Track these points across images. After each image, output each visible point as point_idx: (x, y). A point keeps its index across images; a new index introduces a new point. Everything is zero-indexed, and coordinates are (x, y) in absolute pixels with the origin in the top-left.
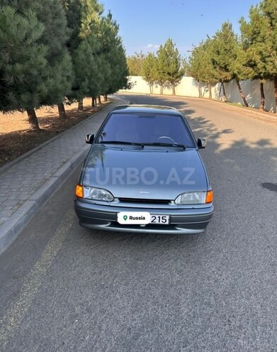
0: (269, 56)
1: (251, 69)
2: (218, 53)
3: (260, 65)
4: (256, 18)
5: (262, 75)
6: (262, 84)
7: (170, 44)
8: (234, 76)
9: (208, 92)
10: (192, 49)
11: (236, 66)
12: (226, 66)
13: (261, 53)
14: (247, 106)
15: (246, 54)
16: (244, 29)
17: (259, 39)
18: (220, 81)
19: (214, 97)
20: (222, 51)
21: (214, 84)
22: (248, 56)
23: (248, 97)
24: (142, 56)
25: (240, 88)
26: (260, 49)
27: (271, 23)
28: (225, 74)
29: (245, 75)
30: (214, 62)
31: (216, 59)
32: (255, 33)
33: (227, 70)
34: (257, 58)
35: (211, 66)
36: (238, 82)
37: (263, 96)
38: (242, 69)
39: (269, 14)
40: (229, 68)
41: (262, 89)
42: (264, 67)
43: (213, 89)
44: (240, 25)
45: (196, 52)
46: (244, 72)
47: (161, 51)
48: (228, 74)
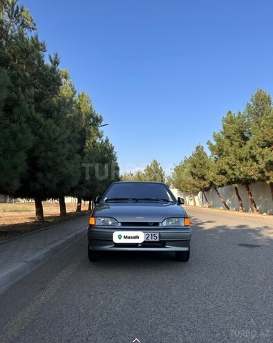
0: (235, 165)
1: (223, 177)
2: (195, 166)
3: (230, 172)
4: (218, 140)
5: (233, 180)
6: (236, 188)
7: (155, 164)
8: (211, 184)
9: (192, 201)
10: (174, 168)
11: (211, 175)
12: (203, 176)
13: (228, 164)
14: (228, 209)
15: (217, 166)
16: (212, 148)
17: (224, 153)
18: (201, 190)
19: (198, 204)
20: (198, 165)
21: (196, 193)
22: (219, 167)
23: (228, 202)
24: (132, 175)
25: (218, 194)
26: (227, 160)
27: (232, 143)
28: (203, 183)
29: (220, 181)
30: (192, 174)
31: (194, 171)
32: (220, 150)
33: (205, 180)
34: (227, 168)
35: (191, 178)
36: (216, 188)
37: (240, 199)
38: (216, 177)
39: (228, 137)
40: (206, 177)
41: (237, 193)
42: (234, 174)
43: (196, 198)
44: (208, 146)
45: (177, 170)
46: (219, 179)
47: (148, 169)
48: (206, 182)
